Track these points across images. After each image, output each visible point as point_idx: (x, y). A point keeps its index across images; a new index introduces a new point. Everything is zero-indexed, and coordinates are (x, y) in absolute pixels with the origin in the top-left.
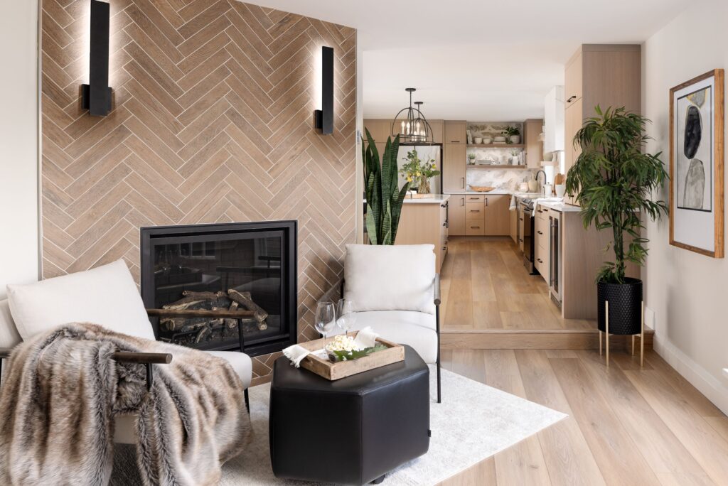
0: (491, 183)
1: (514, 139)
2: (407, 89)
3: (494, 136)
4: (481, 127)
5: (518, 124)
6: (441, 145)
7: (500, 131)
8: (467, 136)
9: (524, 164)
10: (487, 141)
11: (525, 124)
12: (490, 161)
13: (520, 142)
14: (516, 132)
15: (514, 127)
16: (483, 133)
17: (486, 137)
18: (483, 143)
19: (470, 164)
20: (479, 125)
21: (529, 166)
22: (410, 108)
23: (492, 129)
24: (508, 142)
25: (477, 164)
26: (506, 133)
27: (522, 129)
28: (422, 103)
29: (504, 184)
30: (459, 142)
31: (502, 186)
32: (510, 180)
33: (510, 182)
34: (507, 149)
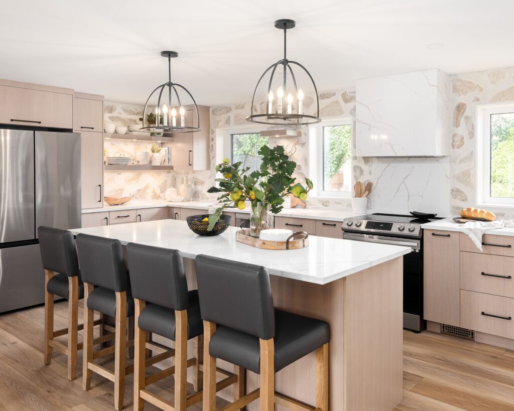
0: (122, 190)
6: (71, 130)
9: (170, 165)
10: (122, 130)
12: (128, 159)
18: (116, 132)
23: (123, 112)
29: (139, 190)
30: (93, 128)
31: (136, 194)
32: (147, 185)
33: (146, 188)
34: (142, 142)
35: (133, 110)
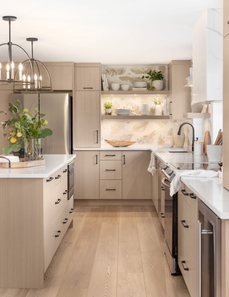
0: (131, 136)
1: (157, 84)
2: (5, 18)
3: (134, 81)
4: (118, 70)
5: (162, 66)
6: (71, 91)
7: (141, 76)
8: (102, 81)
9: (168, 114)
10: (125, 87)
11: (169, 66)
12: (128, 111)
13: (164, 88)
14: (159, 76)
15: (157, 70)
16: (120, 78)
17: (124, 82)
18: (120, 89)
19: (106, 114)
20: (117, 68)
21: (174, 117)
22: (9, 44)
23: (132, 73)
24: (150, 89)
25: (114, 114)
26: (147, 77)
27: (166, 72)
28: (36, 39)
29: (145, 137)
30: (92, 88)
31: (143, 139)
32: (153, 132)
33: (152, 134)
34: (148, 96)
35: (141, 70)
